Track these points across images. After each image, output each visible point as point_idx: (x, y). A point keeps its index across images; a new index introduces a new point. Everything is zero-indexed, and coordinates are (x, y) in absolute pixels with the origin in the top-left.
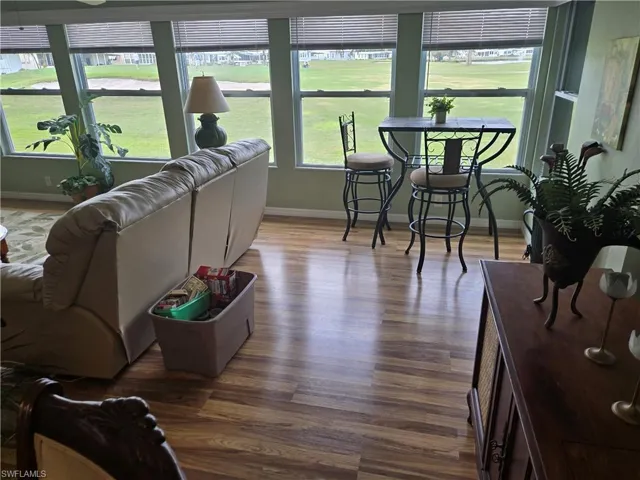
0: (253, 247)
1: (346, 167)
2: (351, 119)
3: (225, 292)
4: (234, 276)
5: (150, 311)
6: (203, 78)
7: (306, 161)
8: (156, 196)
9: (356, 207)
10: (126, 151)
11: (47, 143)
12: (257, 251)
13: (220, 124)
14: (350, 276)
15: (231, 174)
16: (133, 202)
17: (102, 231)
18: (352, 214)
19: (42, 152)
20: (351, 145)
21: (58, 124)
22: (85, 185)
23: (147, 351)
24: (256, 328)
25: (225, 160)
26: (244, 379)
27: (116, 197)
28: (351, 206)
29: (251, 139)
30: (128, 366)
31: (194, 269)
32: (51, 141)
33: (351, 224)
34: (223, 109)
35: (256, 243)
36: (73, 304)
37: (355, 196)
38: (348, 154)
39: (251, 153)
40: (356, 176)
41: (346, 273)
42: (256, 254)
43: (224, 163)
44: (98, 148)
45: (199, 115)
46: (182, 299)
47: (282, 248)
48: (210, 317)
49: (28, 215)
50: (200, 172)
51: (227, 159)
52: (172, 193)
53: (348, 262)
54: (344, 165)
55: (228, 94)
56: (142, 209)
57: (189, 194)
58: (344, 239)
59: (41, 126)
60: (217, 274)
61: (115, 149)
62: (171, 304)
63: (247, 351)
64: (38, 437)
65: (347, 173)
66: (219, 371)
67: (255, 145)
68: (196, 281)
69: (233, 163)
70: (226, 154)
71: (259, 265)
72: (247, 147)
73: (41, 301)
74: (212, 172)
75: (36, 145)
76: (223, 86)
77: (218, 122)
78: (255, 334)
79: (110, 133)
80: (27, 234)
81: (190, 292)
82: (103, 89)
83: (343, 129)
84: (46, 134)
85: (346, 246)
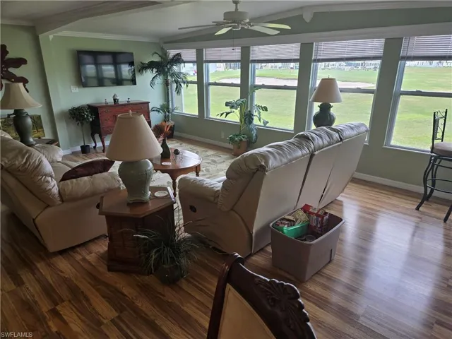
0: (339, 198)
1: (432, 152)
2: (444, 114)
3: (319, 226)
4: (327, 217)
5: (271, 225)
6: (329, 79)
7: (393, 142)
8: (290, 154)
9: (433, 185)
10: (267, 122)
11: (227, 114)
12: (341, 202)
13: (332, 111)
14: (416, 239)
15: (338, 145)
16: (277, 155)
17: (258, 170)
18: (429, 190)
19: (224, 119)
20: (439, 135)
21: (236, 103)
22: (241, 140)
23: (262, 250)
24: (336, 257)
25: (336, 136)
26: (322, 290)
27: (268, 151)
28: (429, 184)
29: (355, 122)
30: (251, 255)
31: (301, 205)
32: (229, 113)
33: (426, 198)
34: (338, 100)
35: (342, 196)
36: (232, 209)
37: (434, 176)
38: (436, 142)
39: (354, 133)
40: (438, 160)
41: (413, 235)
42: (340, 204)
43: (334, 138)
44: (253, 119)
45: (319, 104)
46: (291, 223)
47: (358, 203)
48: (305, 240)
49: (210, 152)
50: (319, 142)
51: (337, 135)
52: (299, 153)
53: (417, 227)
54: (430, 150)
55: (342, 90)
56: (281, 161)
57: (309, 155)
58: (418, 209)
59: (227, 104)
60: (316, 212)
61: (262, 121)
62: (285, 224)
63: (326, 271)
64: (228, 286)
65: (432, 156)
66: (306, 279)
67: (358, 127)
68: (301, 213)
69: (341, 138)
70: (337, 131)
71: (341, 212)
72: (352, 128)
73: (216, 203)
74: (326, 143)
75: (222, 114)
76: (340, 85)
77: (331, 109)
78: (334, 262)
79: (261, 111)
80: (208, 163)
81: (297, 220)
82: (263, 85)
83: (435, 122)
84: (228, 109)
85: (418, 215)
